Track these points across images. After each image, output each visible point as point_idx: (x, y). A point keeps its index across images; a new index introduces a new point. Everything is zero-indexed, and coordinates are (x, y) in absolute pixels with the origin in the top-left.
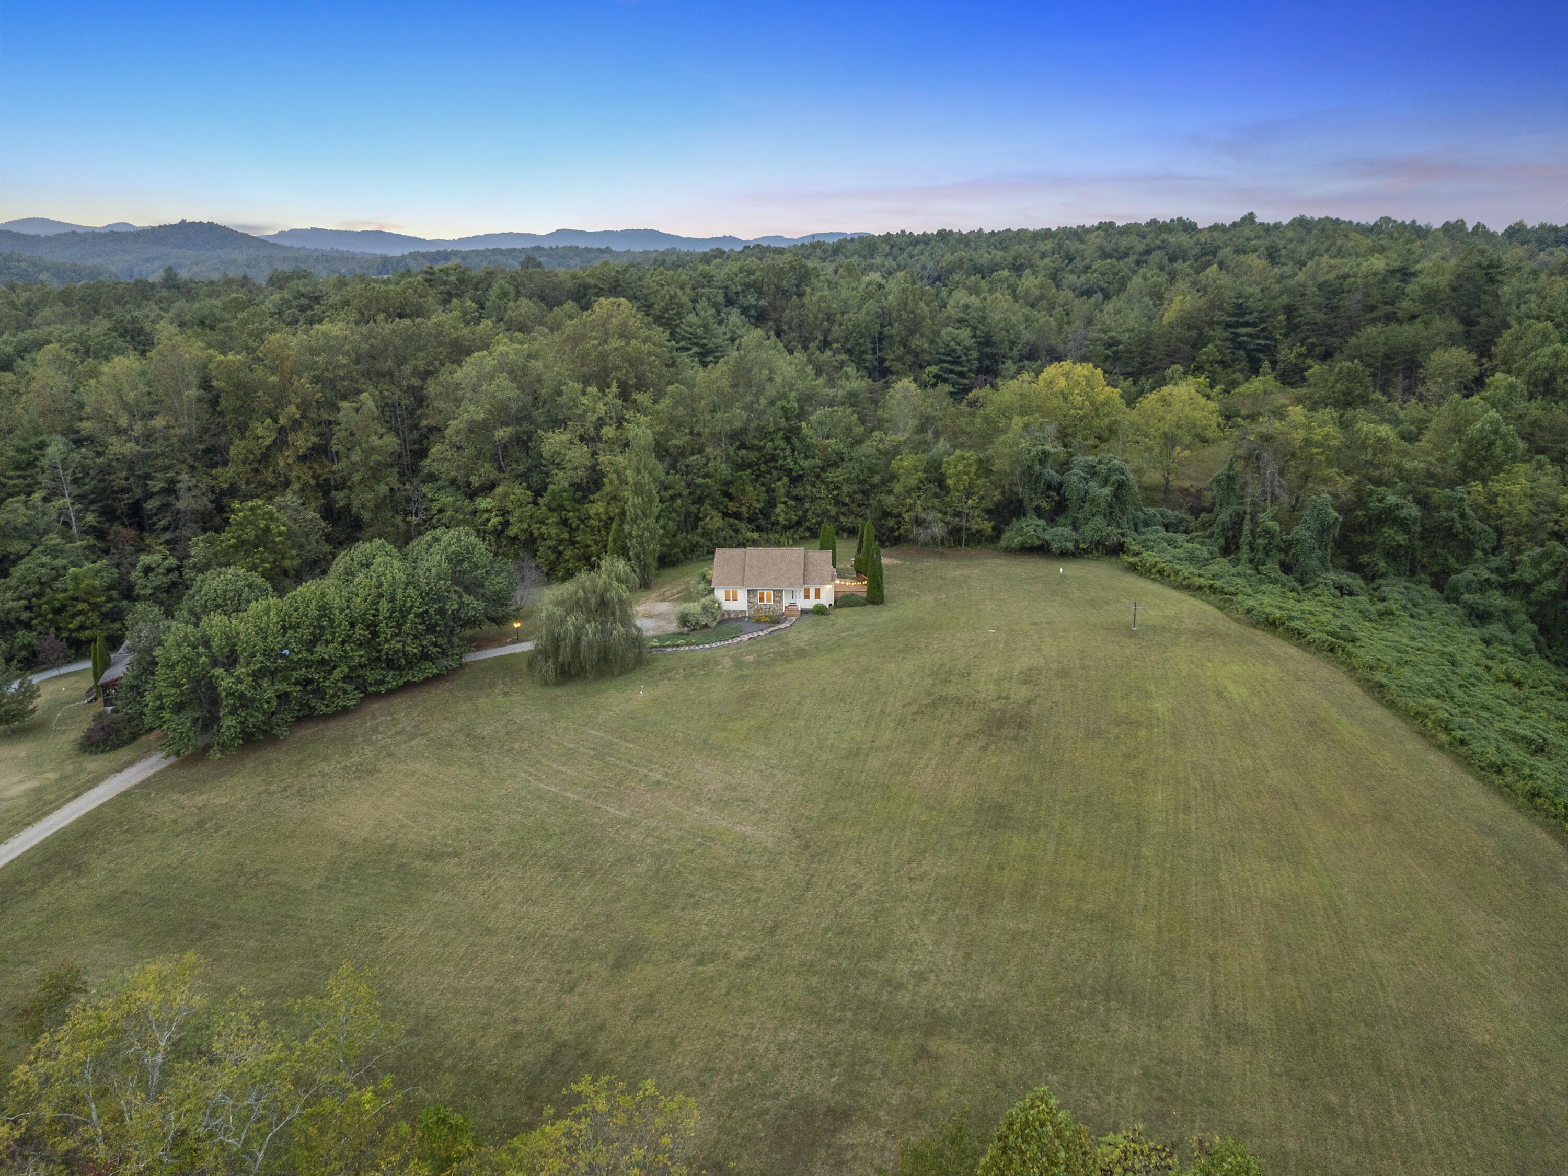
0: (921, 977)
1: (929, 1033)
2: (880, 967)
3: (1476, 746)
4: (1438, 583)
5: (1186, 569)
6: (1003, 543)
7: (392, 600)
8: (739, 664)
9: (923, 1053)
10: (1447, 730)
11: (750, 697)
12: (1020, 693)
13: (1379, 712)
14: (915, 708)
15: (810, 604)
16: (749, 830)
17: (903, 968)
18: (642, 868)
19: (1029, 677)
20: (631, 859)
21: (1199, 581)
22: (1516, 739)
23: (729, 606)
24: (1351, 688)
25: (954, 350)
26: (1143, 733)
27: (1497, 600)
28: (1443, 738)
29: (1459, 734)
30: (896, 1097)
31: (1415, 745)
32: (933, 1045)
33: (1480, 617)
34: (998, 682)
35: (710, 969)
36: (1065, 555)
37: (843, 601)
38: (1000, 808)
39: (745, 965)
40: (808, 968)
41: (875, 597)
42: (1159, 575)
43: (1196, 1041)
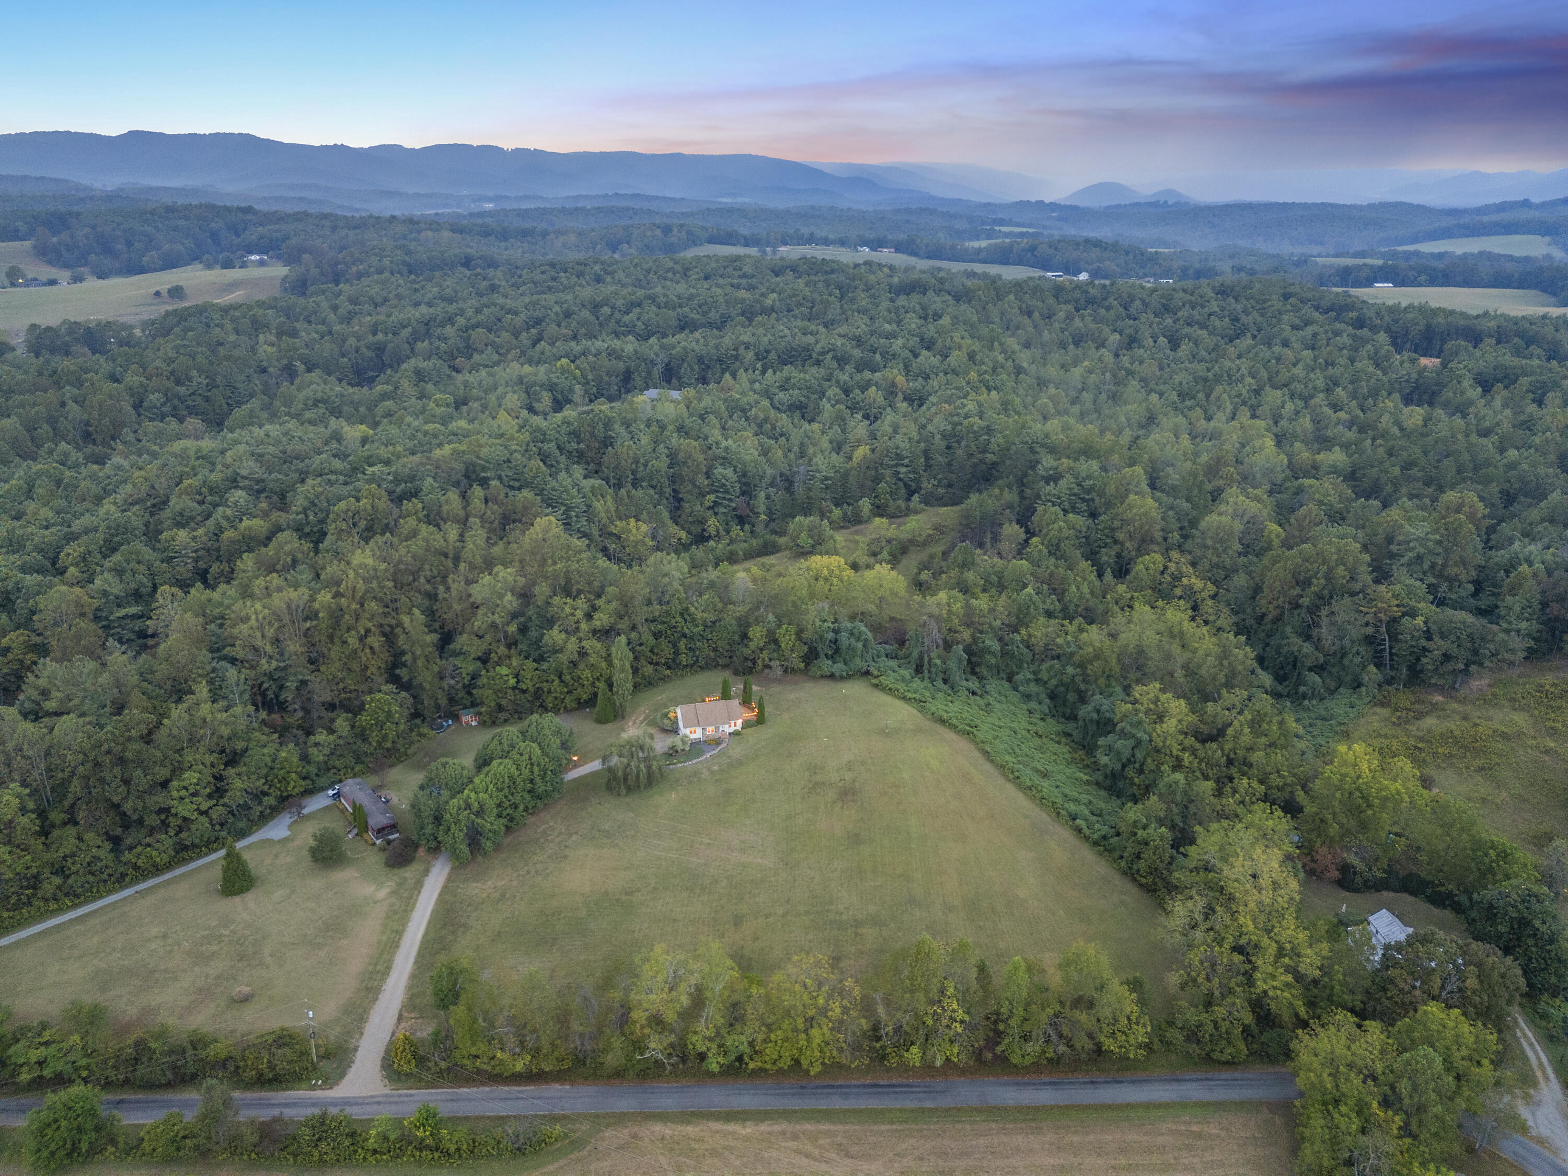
0: (847, 908)
1: (856, 927)
2: (833, 907)
3: (1022, 779)
4: (1009, 680)
5: (901, 686)
6: (810, 673)
7: (538, 765)
8: (712, 773)
9: (857, 934)
10: (1012, 772)
11: (728, 792)
12: (849, 776)
13: (988, 766)
14: (806, 790)
15: (732, 729)
16: (760, 861)
17: (841, 907)
18: (723, 884)
19: (849, 767)
20: (717, 881)
21: (909, 695)
22: (1037, 771)
23: (693, 736)
24: (977, 754)
25: (724, 485)
26: (902, 790)
27: (1033, 688)
28: (1011, 776)
29: (1016, 774)
30: (853, 949)
31: (1001, 781)
32: (860, 931)
33: (1027, 697)
34: (837, 771)
35: (771, 919)
36: (842, 678)
37: (746, 725)
38: (856, 835)
39: (784, 916)
40: (807, 913)
41: (761, 720)
42: (890, 691)
43: (940, 913)
